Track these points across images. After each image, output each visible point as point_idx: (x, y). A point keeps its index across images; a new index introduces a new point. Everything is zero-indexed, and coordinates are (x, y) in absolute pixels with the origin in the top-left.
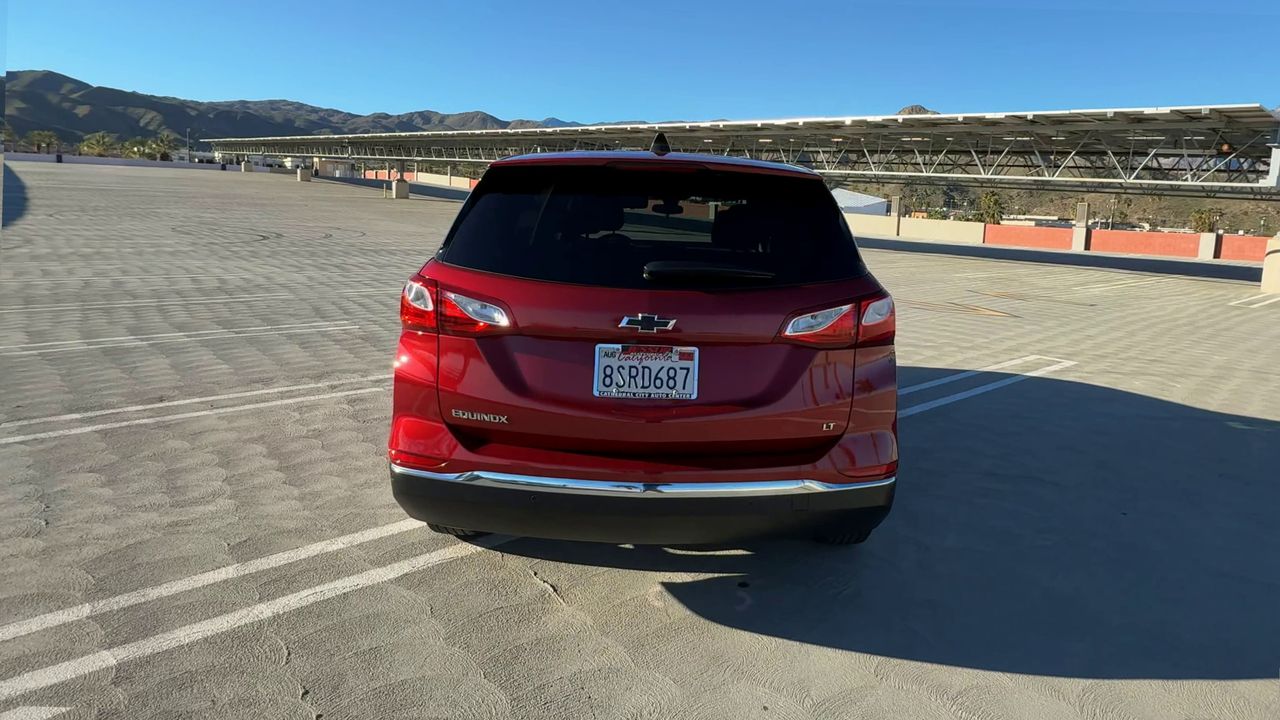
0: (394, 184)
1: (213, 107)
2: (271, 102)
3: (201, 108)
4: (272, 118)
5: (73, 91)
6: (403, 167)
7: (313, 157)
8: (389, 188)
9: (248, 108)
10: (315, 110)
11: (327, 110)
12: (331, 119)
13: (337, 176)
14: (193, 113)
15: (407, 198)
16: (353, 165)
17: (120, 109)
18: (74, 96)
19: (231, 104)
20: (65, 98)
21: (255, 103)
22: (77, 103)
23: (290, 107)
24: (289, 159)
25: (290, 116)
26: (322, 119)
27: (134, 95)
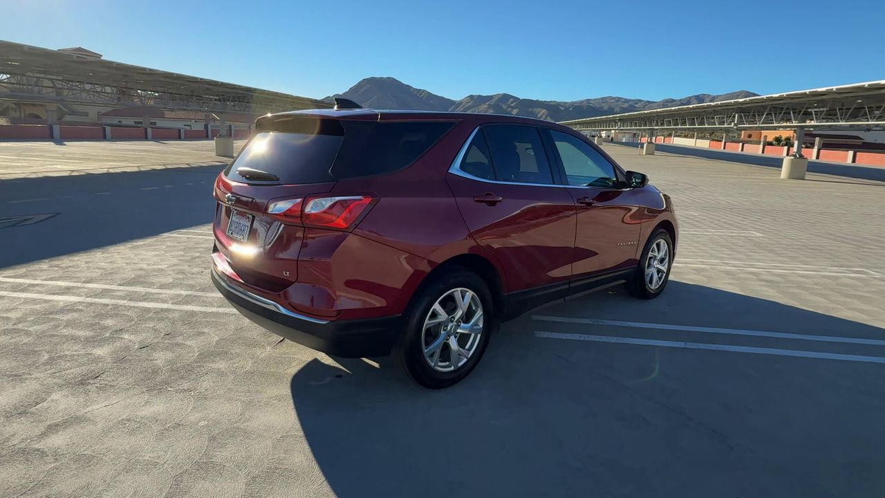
0: (645, 146)
1: (572, 104)
2: (603, 99)
3: (567, 105)
4: (602, 108)
5: (513, 102)
6: (652, 133)
7: (611, 130)
8: (642, 147)
9: (590, 103)
10: (627, 101)
11: (634, 100)
12: (636, 105)
13: (624, 141)
14: (562, 109)
15: (653, 154)
16: (635, 134)
17: (530, 110)
18: (512, 105)
19: (582, 102)
20: (509, 106)
21: (595, 100)
22: (513, 108)
23: (613, 100)
24: (604, 132)
25: (612, 106)
26: (631, 106)
27: (537, 101)
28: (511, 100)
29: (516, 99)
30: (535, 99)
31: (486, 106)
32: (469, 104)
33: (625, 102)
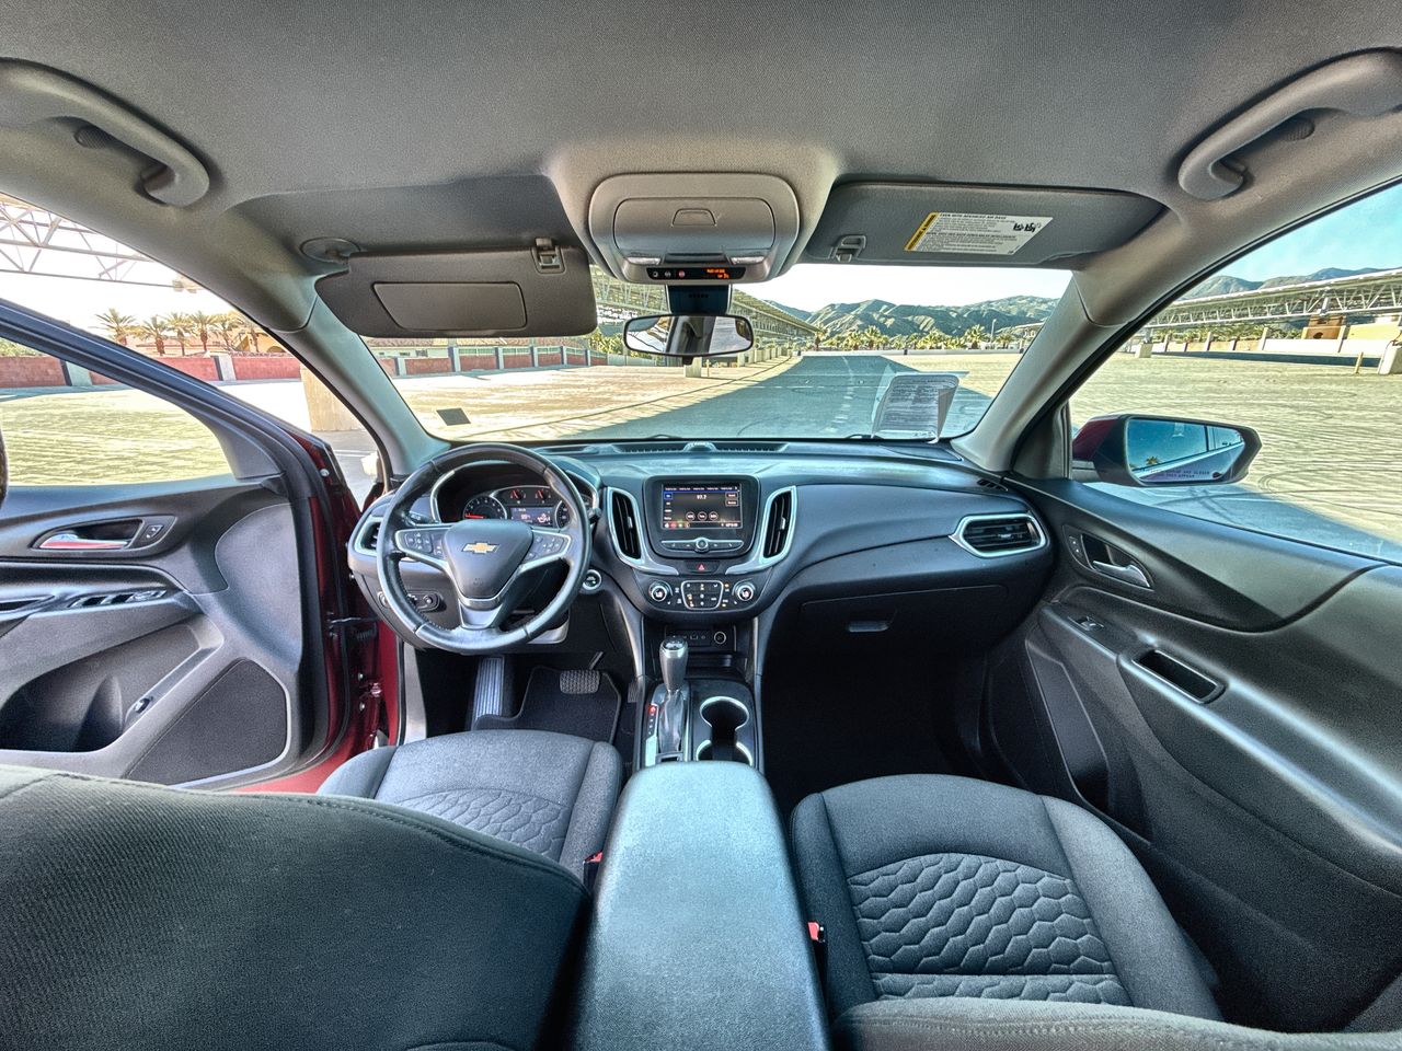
5: (886, 310)
14: (954, 315)
17: (910, 318)
18: (886, 313)
19: (979, 305)
20: (882, 316)
22: (888, 317)
28: (885, 307)
29: (891, 305)
30: (916, 305)
31: (852, 317)
32: (829, 315)
33: (1042, 303)
